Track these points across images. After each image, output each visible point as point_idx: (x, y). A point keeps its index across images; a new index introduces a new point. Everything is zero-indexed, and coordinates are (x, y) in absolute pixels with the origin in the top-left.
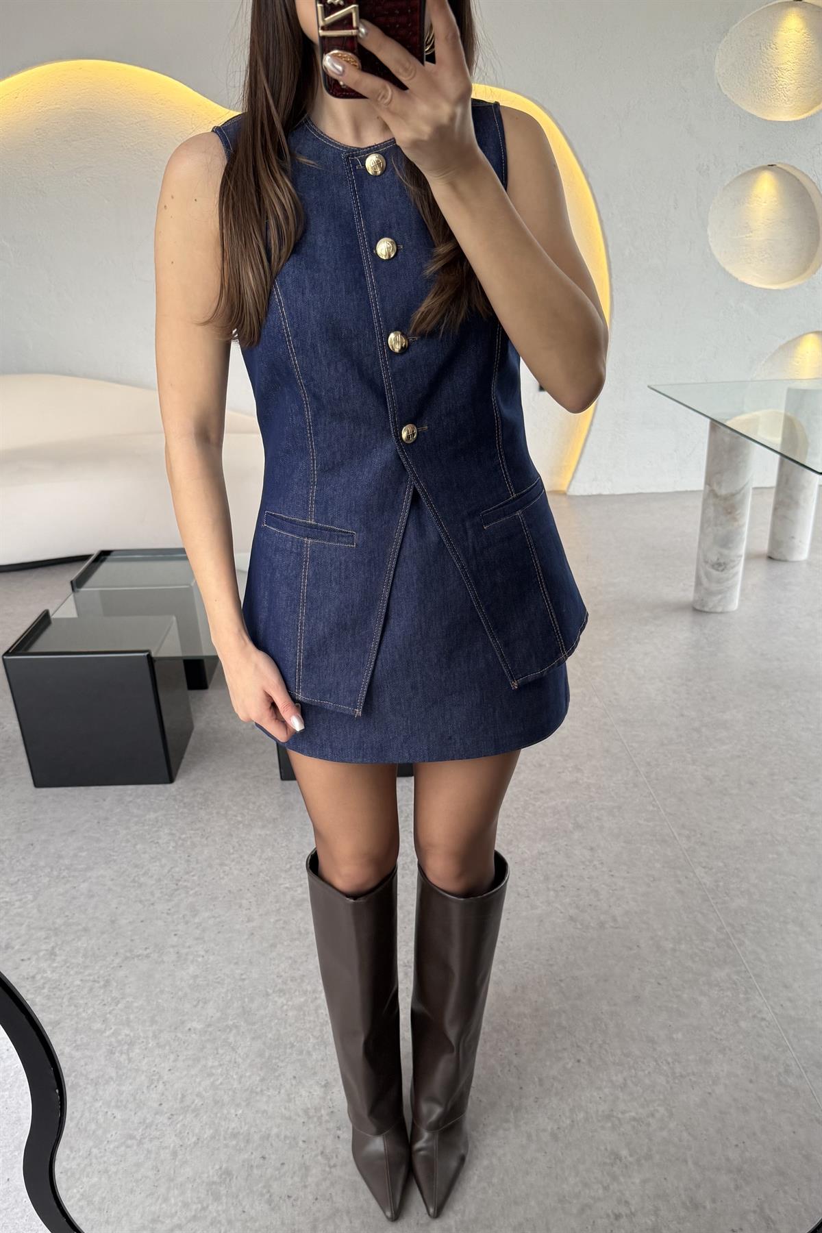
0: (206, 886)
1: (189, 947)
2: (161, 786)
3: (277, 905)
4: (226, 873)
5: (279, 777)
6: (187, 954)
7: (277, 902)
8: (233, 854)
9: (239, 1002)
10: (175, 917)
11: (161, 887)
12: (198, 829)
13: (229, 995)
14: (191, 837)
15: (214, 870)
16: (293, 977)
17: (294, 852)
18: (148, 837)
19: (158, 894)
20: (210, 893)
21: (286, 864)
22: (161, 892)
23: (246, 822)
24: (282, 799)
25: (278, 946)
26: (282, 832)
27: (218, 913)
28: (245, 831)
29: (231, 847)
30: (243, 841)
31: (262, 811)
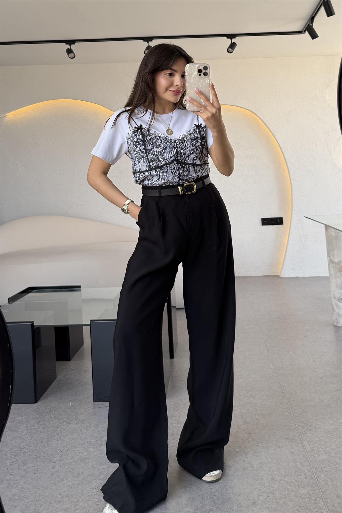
0: (36, 451)
1: (16, 481)
3: (70, 461)
4: (49, 445)
5: (93, 400)
6: (14, 484)
7: (71, 459)
8: (56, 436)
9: (34, 507)
10: (14, 466)
12: (41, 425)
13: (30, 503)
14: (36, 428)
15: (43, 444)
16: (68, 495)
17: (89, 435)
19: (9, 455)
20: (36, 455)
22: (11, 455)
23: (68, 422)
25: (65, 480)
26: (86, 426)
27: (37, 464)
28: (66, 425)
29: (56, 433)
30: (63, 430)
31: (78, 416)
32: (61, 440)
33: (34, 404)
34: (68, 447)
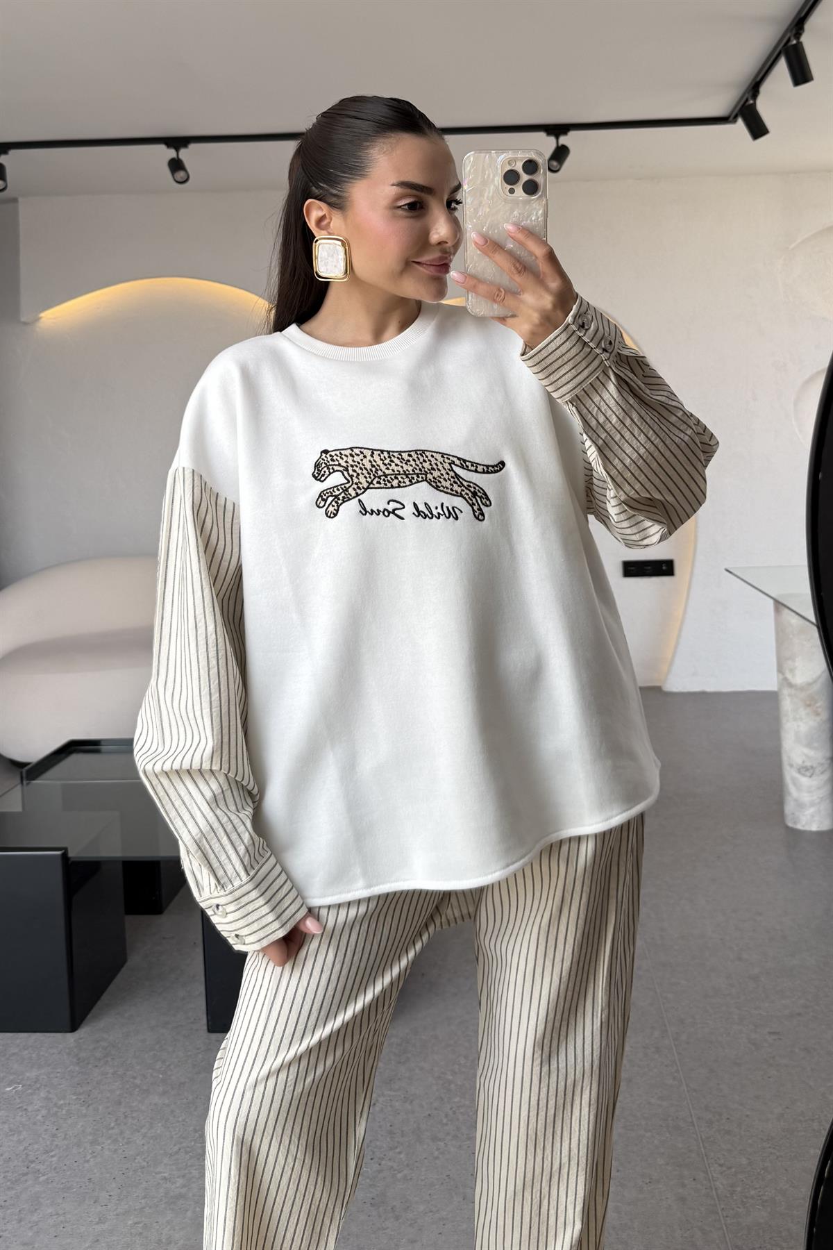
0: (64, 1170)
2: (58, 1036)
3: (143, 1201)
5: (205, 1028)
7: (144, 1197)
8: (113, 1128)
10: (9, 1211)
11: (7, 1169)
12: (80, 1094)
14: (69, 1104)
15: (81, 1150)
17: (191, 1128)
18: (18, 1101)
20: (63, 1181)
21: (175, 1145)
23: (145, 1088)
24: (200, 1056)
26: (185, 1100)
27: (65, 1209)
28: (139, 1098)
29: (114, 1119)
30: (132, 1111)
31: (169, 1073)
32: (124, 1138)
33: (69, 1035)
34: (141, 1161)
